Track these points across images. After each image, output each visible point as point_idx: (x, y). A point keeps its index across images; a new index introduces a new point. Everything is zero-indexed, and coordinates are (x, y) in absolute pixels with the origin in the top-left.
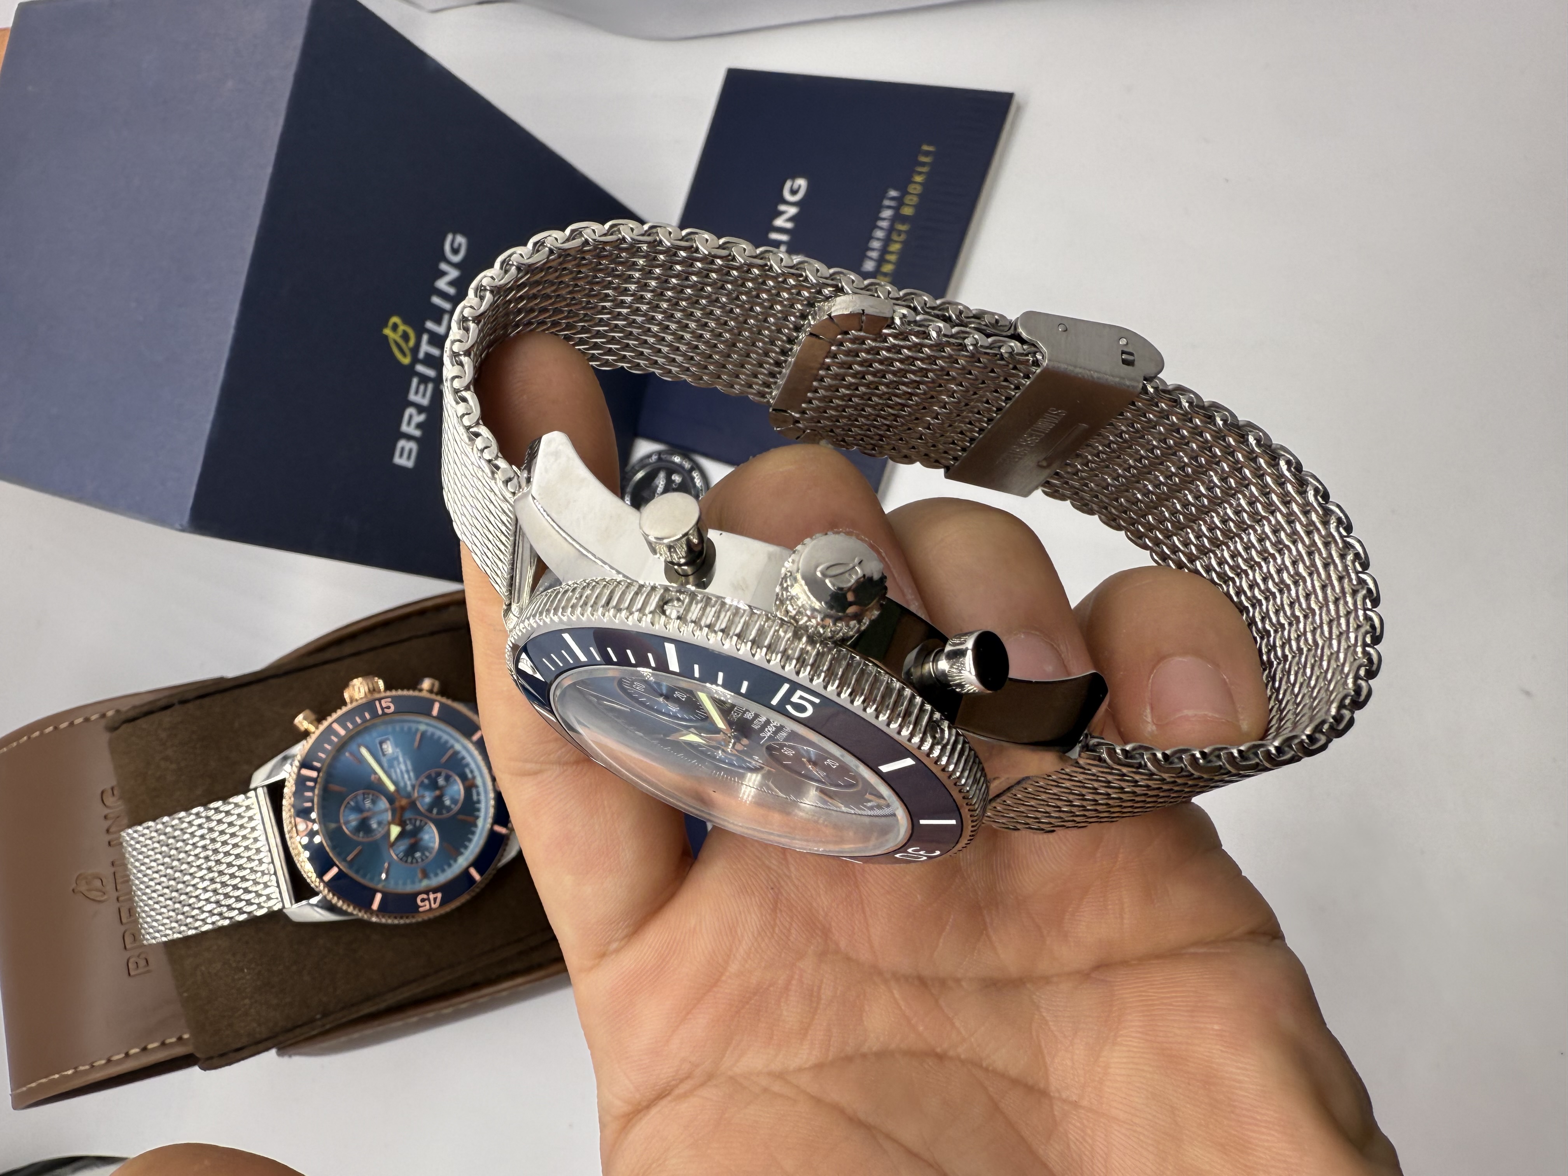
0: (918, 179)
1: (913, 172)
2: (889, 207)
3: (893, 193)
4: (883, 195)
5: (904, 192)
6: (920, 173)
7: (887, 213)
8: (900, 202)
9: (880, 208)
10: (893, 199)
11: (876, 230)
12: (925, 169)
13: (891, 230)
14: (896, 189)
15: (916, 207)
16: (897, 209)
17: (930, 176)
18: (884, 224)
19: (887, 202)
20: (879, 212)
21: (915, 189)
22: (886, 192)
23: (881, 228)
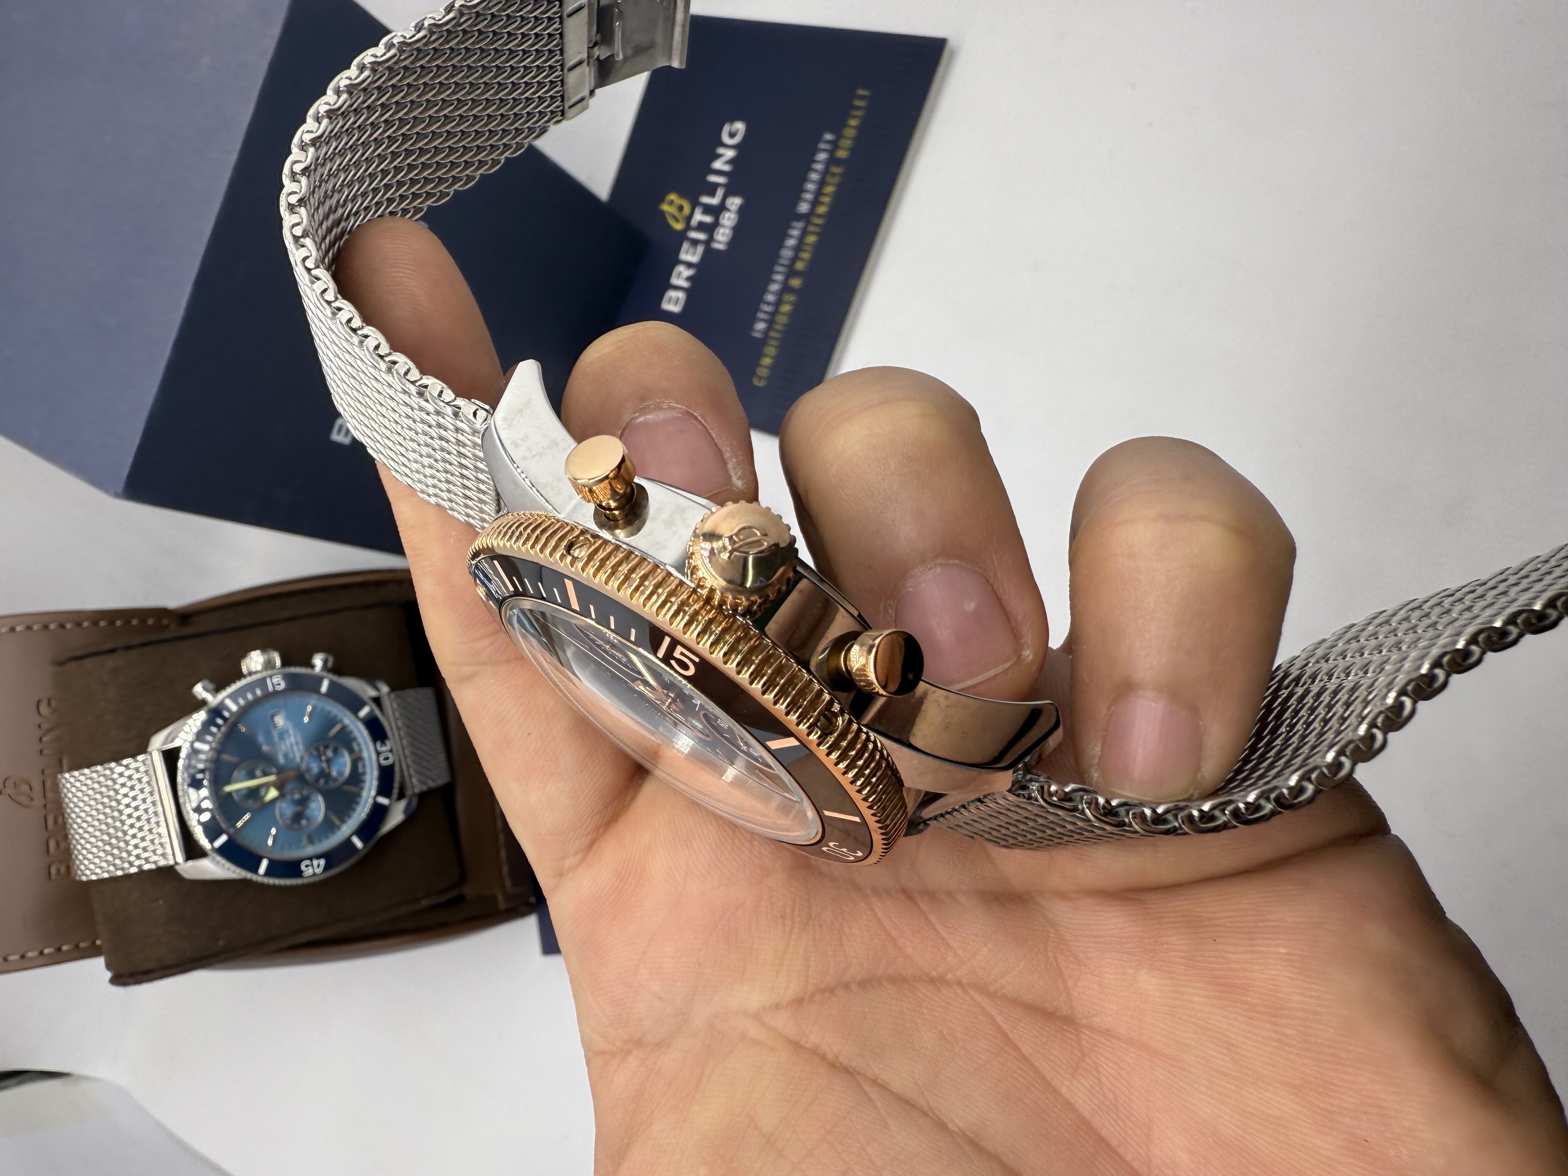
0: (853, 122)
1: (846, 116)
2: (824, 150)
3: (828, 137)
4: (818, 138)
5: (839, 136)
6: (854, 117)
7: (822, 156)
8: (835, 144)
9: (815, 150)
10: (828, 142)
11: (811, 172)
12: (859, 113)
13: (826, 173)
14: (832, 131)
15: (852, 150)
16: (831, 152)
17: (865, 120)
18: (819, 167)
19: (822, 146)
20: (814, 155)
21: (850, 132)
22: (821, 135)
23: (816, 171)
